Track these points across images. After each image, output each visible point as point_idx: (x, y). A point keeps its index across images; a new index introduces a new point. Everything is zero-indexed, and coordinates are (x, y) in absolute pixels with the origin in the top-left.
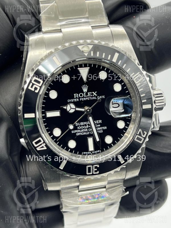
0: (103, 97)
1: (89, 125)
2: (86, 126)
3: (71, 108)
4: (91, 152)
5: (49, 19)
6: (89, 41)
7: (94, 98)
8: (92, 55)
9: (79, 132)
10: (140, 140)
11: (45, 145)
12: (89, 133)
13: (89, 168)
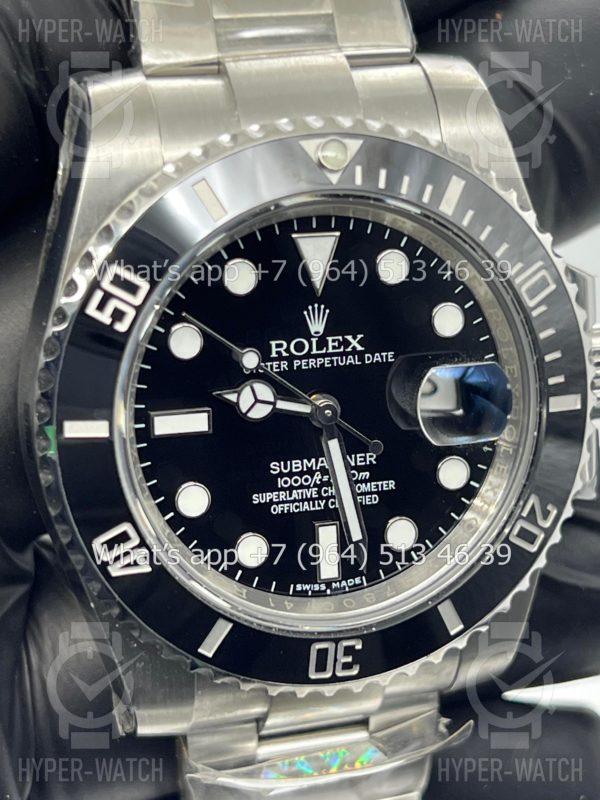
0: (387, 356)
2: (312, 478)
3: (257, 401)
4: (328, 583)
5: (170, 17)
6: (346, 122)
7: (351, 360)
8: (359, 181)
9: (283, 502)
10: (531, 539)
11: (146, 557)
12: (322, 503)
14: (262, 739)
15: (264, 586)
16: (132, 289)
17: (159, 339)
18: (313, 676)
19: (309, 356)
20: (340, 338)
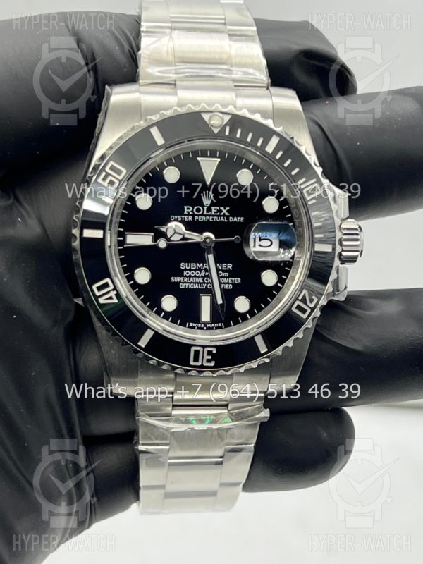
0: (240, 219)
1: (206, 270)
3: (175, 232)
4: (205, 324)
7: (222, 219)
8: (227, 133)
9: (186, 283)
10: (304, 311)
11: (116, 295)
12: (205, 285)
13: (197, 353)
14: (174, 406)
15: (174, 321)
16: (119, 172)
17: (132, 200)
18: (192, 363)
19: (202, 215)
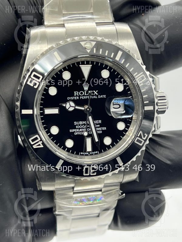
0: (104, 96)
1: (88, 125)
2: (85, 126)
3: (70, 106)
4: (89, 152)
5: (52, 13)
6: (91, 38)
7: (95, 97)
8: (95, 52)
9: (78, 132)
11: (42, 143)
13: (87, 169)
14: (74, 193)
15: (73, 153)
16: (38, 78)
17: (46, 90)
18: (85, 175)
19: (84, 95)
20: (92, 91)
